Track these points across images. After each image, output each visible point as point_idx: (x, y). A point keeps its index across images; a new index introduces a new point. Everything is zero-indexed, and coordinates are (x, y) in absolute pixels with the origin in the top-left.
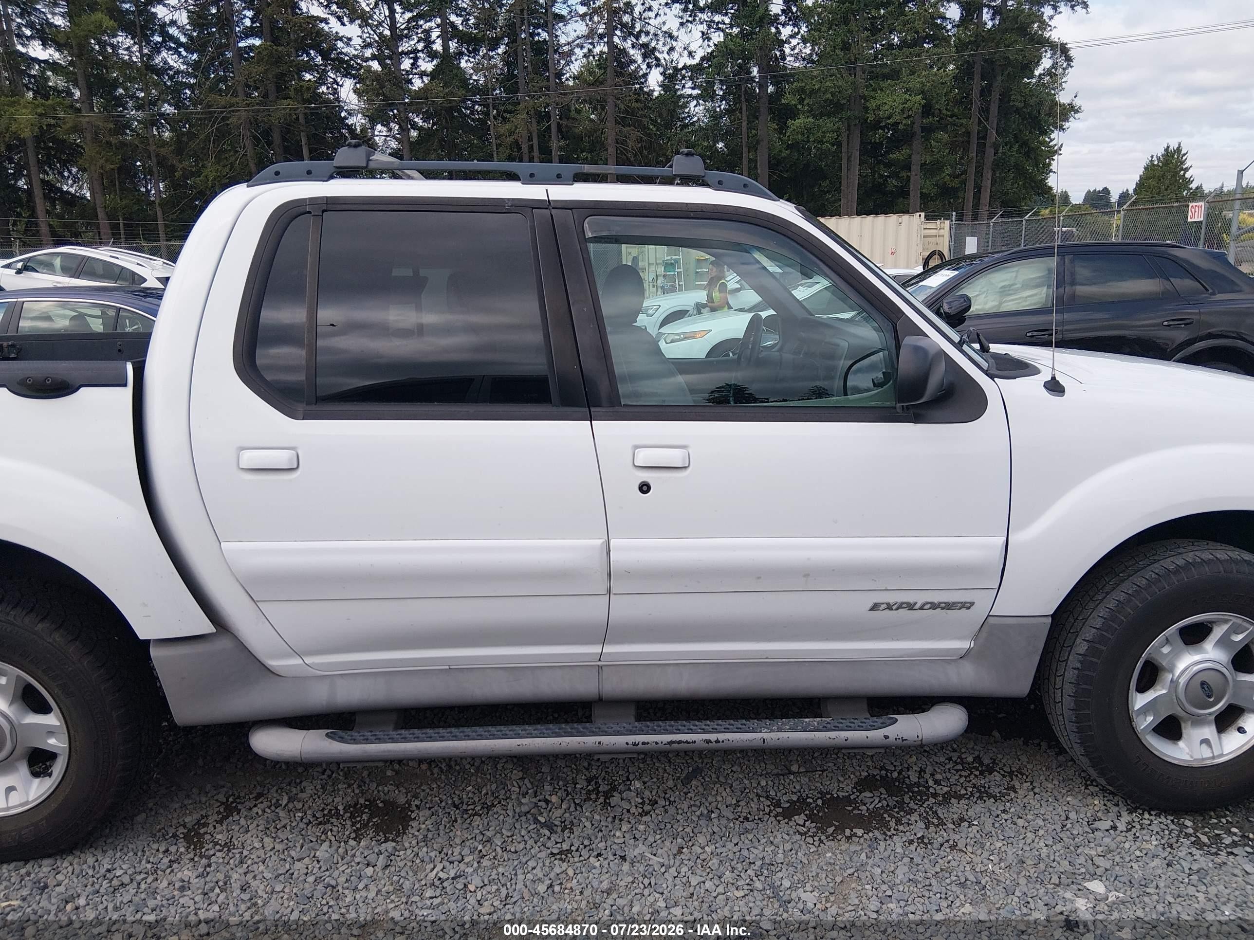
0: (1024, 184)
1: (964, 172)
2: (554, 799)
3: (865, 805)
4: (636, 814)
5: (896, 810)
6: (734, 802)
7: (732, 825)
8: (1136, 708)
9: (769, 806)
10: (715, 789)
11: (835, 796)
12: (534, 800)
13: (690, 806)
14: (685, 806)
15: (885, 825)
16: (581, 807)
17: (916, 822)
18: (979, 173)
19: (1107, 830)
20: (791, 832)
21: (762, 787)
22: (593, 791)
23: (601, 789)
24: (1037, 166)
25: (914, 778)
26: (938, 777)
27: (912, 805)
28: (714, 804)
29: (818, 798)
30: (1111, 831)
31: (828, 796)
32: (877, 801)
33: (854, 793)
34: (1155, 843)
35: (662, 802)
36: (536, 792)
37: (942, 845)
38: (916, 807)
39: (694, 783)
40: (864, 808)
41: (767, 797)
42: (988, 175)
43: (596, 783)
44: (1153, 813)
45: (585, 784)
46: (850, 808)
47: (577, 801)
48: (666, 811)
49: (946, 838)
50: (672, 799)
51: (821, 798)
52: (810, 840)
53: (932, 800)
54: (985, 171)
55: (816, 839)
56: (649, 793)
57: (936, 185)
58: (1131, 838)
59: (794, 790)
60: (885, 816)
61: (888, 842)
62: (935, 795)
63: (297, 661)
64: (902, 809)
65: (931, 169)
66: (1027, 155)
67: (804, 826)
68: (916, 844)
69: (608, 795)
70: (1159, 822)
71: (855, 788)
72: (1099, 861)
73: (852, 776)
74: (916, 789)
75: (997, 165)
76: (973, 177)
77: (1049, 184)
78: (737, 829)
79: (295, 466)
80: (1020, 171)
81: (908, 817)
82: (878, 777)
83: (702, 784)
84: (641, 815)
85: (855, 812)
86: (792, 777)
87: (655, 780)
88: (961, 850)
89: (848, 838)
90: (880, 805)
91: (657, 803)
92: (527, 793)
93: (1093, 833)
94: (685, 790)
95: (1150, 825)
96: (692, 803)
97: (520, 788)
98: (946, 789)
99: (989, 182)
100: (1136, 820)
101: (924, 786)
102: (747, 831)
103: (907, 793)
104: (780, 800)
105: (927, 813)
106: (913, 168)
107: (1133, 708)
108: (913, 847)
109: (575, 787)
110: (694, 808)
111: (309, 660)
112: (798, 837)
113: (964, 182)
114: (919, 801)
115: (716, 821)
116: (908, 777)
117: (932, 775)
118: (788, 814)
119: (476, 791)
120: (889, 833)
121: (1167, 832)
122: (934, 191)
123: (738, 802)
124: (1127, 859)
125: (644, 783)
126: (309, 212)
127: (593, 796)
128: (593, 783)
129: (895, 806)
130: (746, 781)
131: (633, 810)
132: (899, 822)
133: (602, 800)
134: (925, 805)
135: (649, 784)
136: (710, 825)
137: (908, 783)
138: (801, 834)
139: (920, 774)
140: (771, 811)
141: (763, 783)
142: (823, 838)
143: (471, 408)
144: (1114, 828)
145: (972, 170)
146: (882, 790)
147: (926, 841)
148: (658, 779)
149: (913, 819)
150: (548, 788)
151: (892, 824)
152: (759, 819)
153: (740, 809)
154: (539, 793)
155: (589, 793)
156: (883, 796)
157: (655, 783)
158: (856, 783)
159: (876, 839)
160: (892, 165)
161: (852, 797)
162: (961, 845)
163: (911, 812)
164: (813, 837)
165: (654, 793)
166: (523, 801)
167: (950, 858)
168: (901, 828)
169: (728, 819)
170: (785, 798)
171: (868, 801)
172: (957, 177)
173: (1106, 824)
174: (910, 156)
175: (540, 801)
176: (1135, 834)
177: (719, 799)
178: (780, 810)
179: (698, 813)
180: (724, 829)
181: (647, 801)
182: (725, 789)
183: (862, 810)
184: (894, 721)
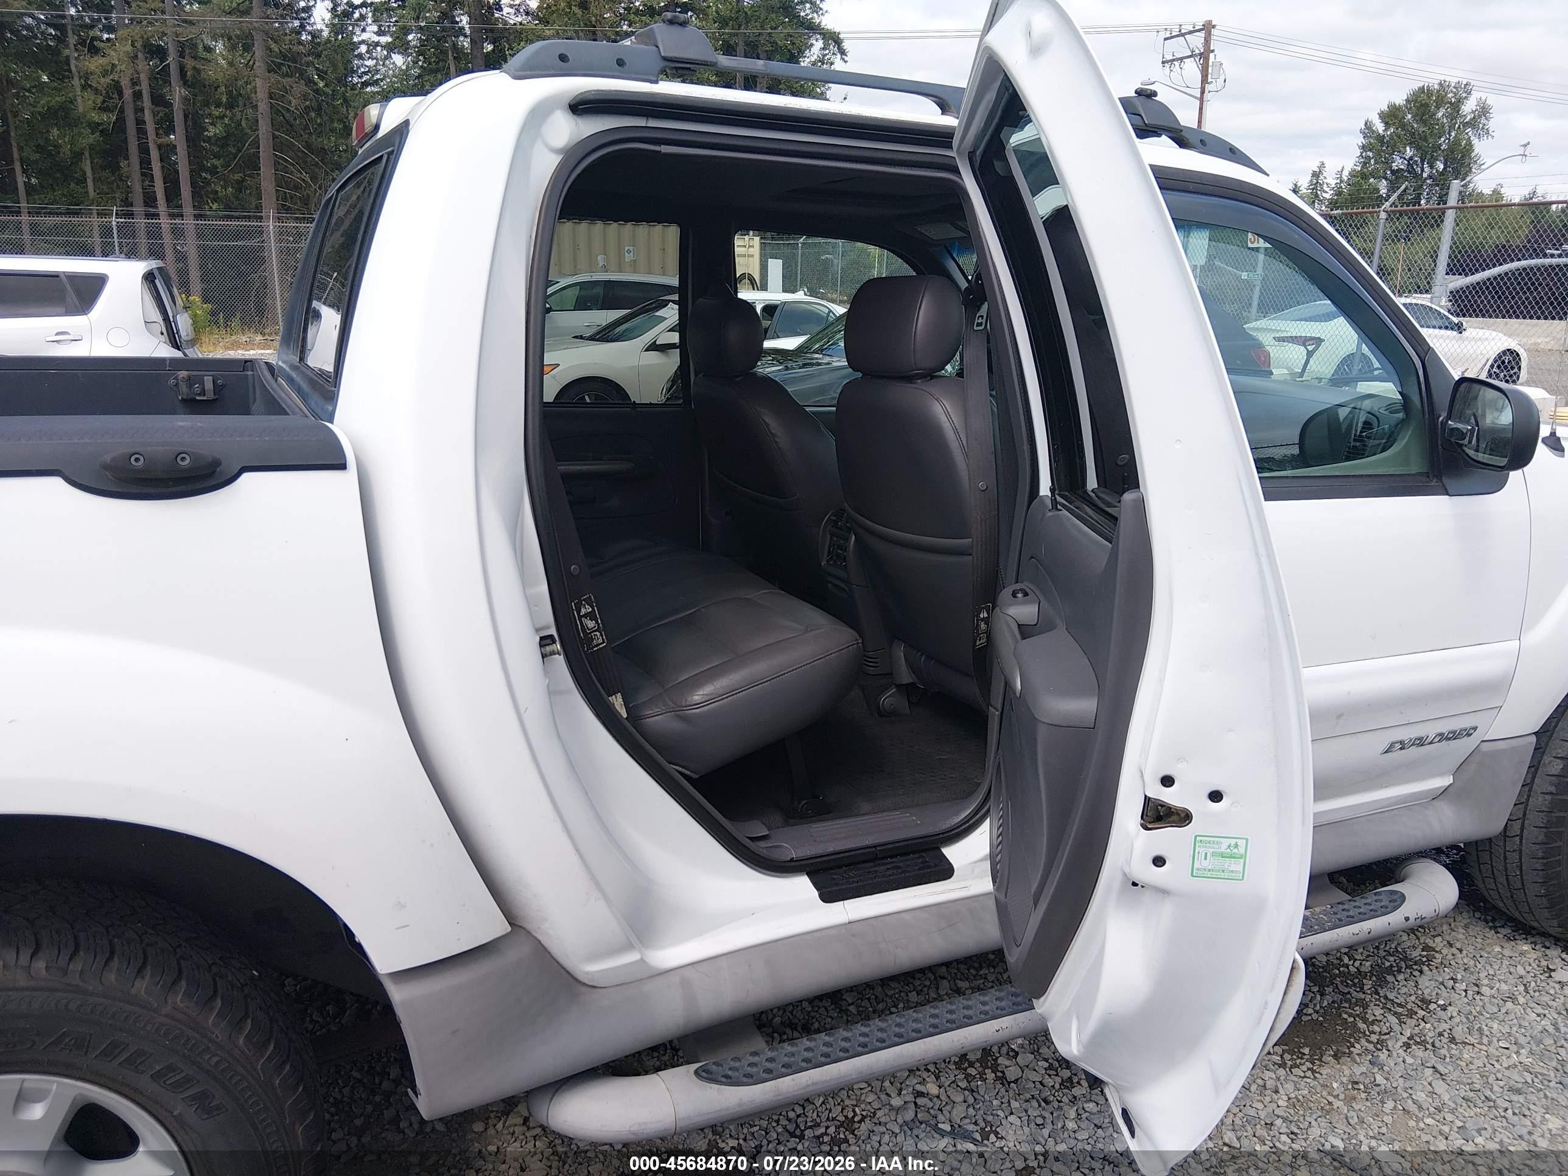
2: (932, 1089)
3: (1308, 1006)
4: (1057, 1086)
15: (1355, 1030)
16: (977, 1092)
17: (1384, 1017)
20: (1271, 1067)
32: (1316, 998)
37: (1440, 1041)
40: (1310, 1010)
47: (962, 1085)
49: (1436, 1031)
52: (1298, 1072)
55: (1303, 1068)
60: (1344, 1016)
61: (1386, 1052)
62: (1362, 975)
64: (1351, 1003)
68: (1415, 1047)
74: (1337, 971)
81: (1368, 1011)
85: (1304, 1019)
88: (1465, 1043)
89: (1336, 1057)
90: (1325, 1002)
101: (1341, 965)
103: (1334, 979)
108: (1417, 1053)
112: (1282, 1071)
120: (1374, 1040)
127: (972, 1072)
132: (1366, 1021)
137: (1320, 965)
138: (1280, 1066)
142: (1309, 1065)
147: (1418, 1039)
149: (1376, 1013)
151: (1362, 1026)
156: (1314, 990)
159: (1367, 1050)
162: (1459, 1037)
163: (1363, 1004)
164: (1296, 1067)
166: (894, 1102)
168: (1376, 1029)
175: (915, 1097)
183: (1310, 1015)
184: (1403, 898)
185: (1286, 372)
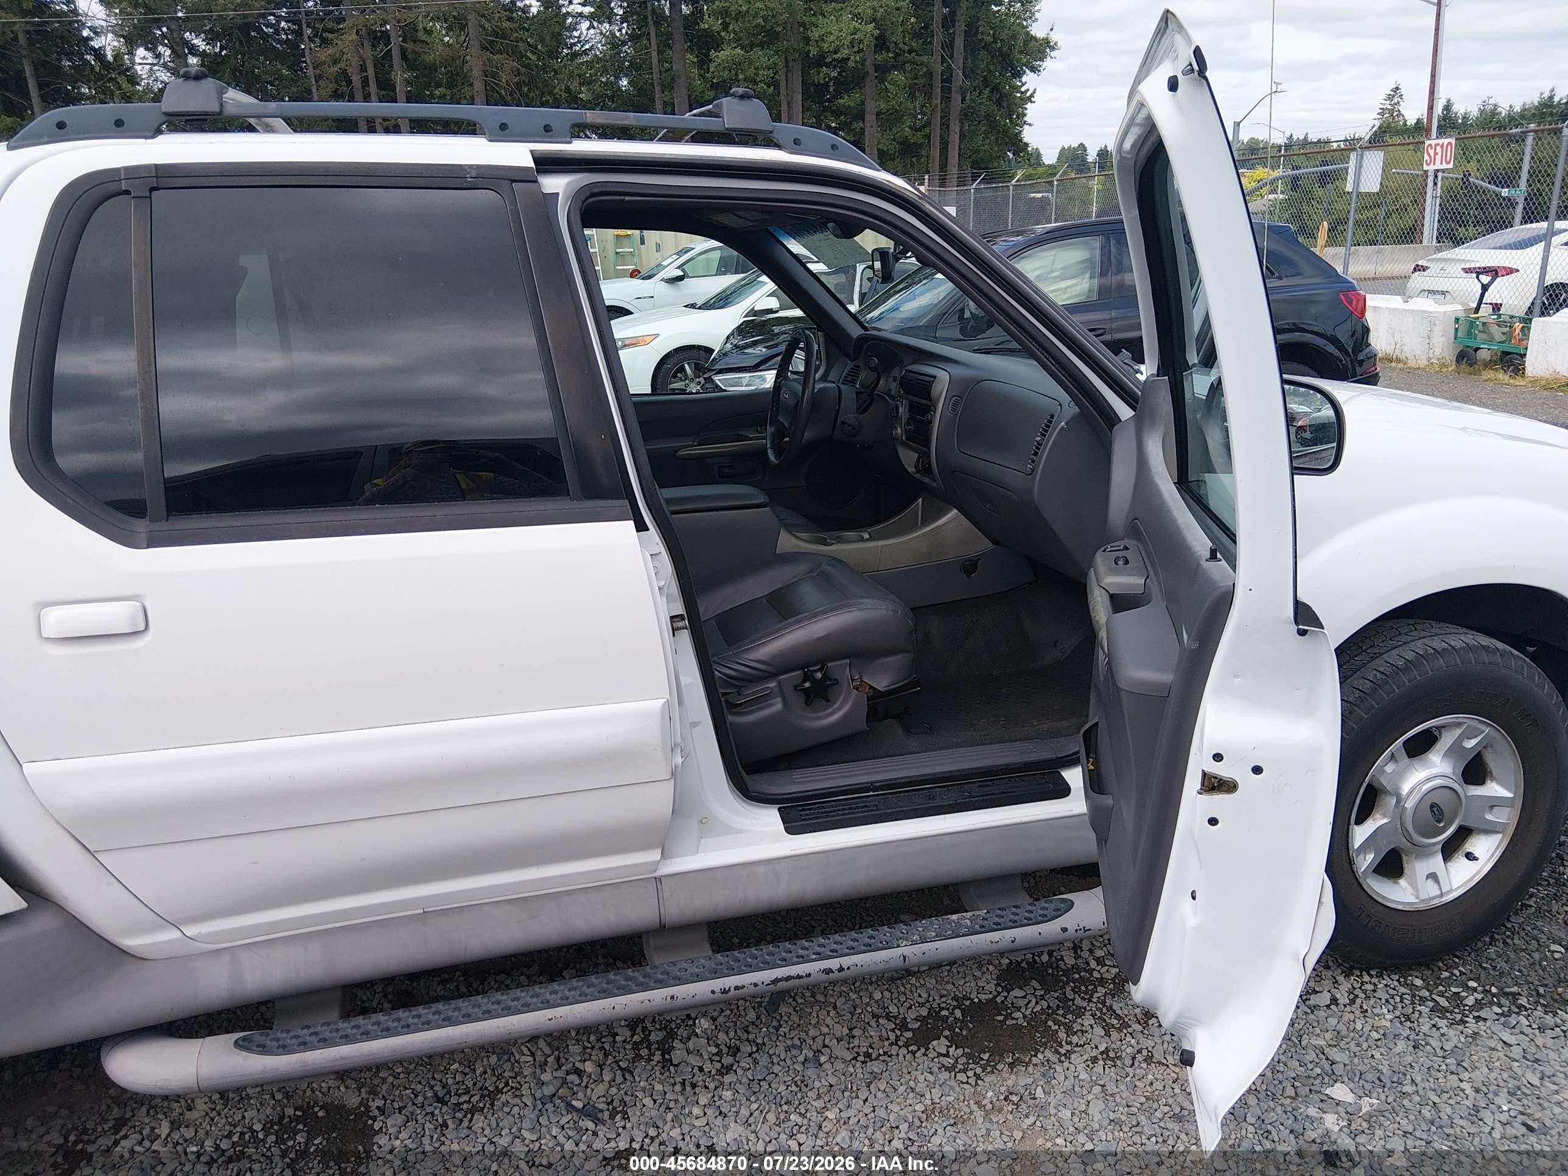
0: (997, 139)
1: (927, 124)
2: (589, 1067)
3: (1019, 1009)
4: (714, 1072)
5: (1061, 1012)
6: (846, 1031)
7: (852, 1070)
8: (1356, 847)
9: (893, 1030)
10: (814, 1014)
11: (976, 1000)
12: (558, 1074)
13: (788, 1049)
14: (780, 1049)
15: (1052, 1039)
16: (632, 1073)
17: (1092, 1028)
18: (945, 126)
19: (1328, 1006)
20: (935, 1070)
21: (877, 1002)
22: (641, 1043)
23: (653, 1037)
24: (1010, 117)
25: (1070, 961)
26: (1099, 953)
27: (1078, 1002)
28: (819, 1040)
29: (955, 1008)
30: (1333, 1007)
31: (968, 1003)
32: (1034, 1001)
33: (999, 993)
34: (1389, 1017)
35: (746, 1049)
36: (558, 1059)
37: (1134, 1058)
38: (1085, 1004)
39: (783, 1009)
40: (1018, 1015)
41: (888, 1017)
42: (955, 128)
43: (644, 1029)
44: (1373, 973)
45: (629, 1034)
46: (1001, 1018)
47: (623, 1065)
48: (756, 1062)
49: (1137, 1047)
50: (759, 1041)
51: (958, 1007)
52: (962, 1077)
53: (1101, 990)
54: (952, 123)
55: (970, 1073)
56: (725, 1037)
57: (894, 140)
58: (1358, 1013)
59: (921, 1000)
60: (1050, 1023)
61: (1066, 1064)
62: (1102, 981)
63: (173, 934)
64: (1067, 1010)
65: (888, 119)
66: (999, 103)
67: (947, 1055)
68: (1101, 1062)
69: (666, 1049)
70: (1386, 985)
71: (999, 985)
72: (1334, 1054)
73: (991, 968)
74: (1077, 976)
75: (967, 115)
76: (938, 129)
77: (1025, 140)
78: (860, 1075)
79: (142, 628)
80: (992, 124)
81: (1079, 1020)
82: (1024, 964)
83: (794, 1010)
84: (720, 1073)
85: (1009, 1022)
86: (913, 981)
87: (728, 1012)
88: (1160, 1063)
89: (1011, 1066)
90: (1038, 1008)
91: (738, 1050)
92: (546, 1063)
93: (1312, 1012)
94: (775, 1023)
95: (1374, 991)
96: (789, 1042)
97: (533, 1055)
98: (1114, 971)
99: (957, 136)
100: (1357, 986)
101: (1085, 970)
102: (875, 1076)
103: (1068, 983)
104: (905, 1018)
105: (1101, 1010)
106: (868, 117)
107: (1353, 846)
108: (1099, 1069)
109: (615, 1042)
110: (794, 1052)
111: (191, 931)
112: (946, 1075)
113: (928, 137)
114: (1086, 993)
115: (827, 1066)
116: (1062, 959)
117: (1091, 951)
118: (922, 1039)
119: (467, 1070)
120: (1063, 1051)
121: (1398, 999)
122: (893, 147)
123: (850, 1030)
124: (1365, 1046)
125: (714, 1019)
126: (127, 192)
127: (644, 1052)
128: (639, 1030)
129: (1058, 1007)
130: (853, 996)
131: (707, 1067)
132: (1070, 1031)
133: (658, 1057)
134: (1095, 1000)
135: (721, 1020)
136: (823, 1074)
137: (1064, 968)
138: (948, 1069)
139: (1076, 953)
140: (897, 1038)
141: (877, 995)
142: (979, 1070)
143: (438, 511)
144: (1334, 1001)
145: (937, 122)
146: (1035, 984)
147: (1112, 1054)
148: (732, 1011)
149: (1086, 1023)
150: (575, 1049)
151: (1062, 1035)
152: (885, 1053)
153: (856, 1042)
154: (563, 1060)
155: (636, 1047)
156: (1038, 993)
157: (728, 1017)
158: (998, 977)
159: (1048, 1061)
160: (841, 113)
161: (999, 1000)
162: (1158, 1055)
163: (1080, 1013)
164: (964, 1071)
165: (732, 1034)
166: (545, 1077)
167: (1150, 1077)
168: (1075, 1039)
169: (844, 1061)
170: (912, 1014)
171: (1021, 1003)
172: (917, 130)
173: (1324, 998)
174: (863, 103)
175: (568, 1073)
176: (1361, 1007)
177: (825, 1030)
178: (909, 1034)
179: (801, 1058)
180: (843, 1078)
181: (725, 1050)
182: (828, 1012)
183: (1017, 1019)
184: (1070, 905)
185: (1460, 307)
